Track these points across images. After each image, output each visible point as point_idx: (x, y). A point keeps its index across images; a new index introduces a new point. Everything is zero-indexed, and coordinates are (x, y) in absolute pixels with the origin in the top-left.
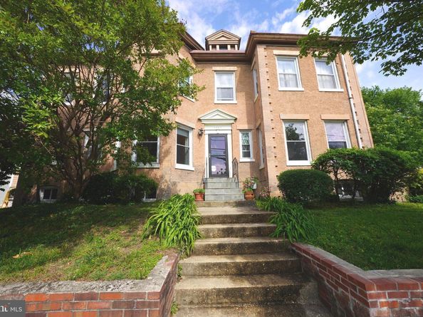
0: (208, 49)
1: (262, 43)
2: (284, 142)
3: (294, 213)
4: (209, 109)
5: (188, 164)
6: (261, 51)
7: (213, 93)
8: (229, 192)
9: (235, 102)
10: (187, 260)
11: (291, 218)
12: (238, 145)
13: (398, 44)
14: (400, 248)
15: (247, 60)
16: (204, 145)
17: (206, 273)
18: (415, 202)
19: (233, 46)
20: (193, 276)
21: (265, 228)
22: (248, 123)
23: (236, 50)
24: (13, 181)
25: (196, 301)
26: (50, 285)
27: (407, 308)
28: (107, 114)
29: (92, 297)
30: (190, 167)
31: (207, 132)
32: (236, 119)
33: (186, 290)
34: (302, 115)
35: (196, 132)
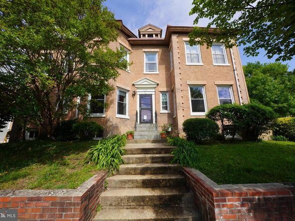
0: (140, 37)
1: (175, 33)
2: (189, 100)
3: (187, 147)
4: (140, 78)
5: (125, 114)
6: (174, 38)
7: (143, 67)
8: (151, 133)
9: (158, 72)
10: (112, 178)
11: (184, 151)
12: (159, 102)
13: (252, 36)
14: (249, 171)
15: (166, 45)
16: (136, 102)
17: (123, 186)
18: (276, 140)
19: (157, 35)
20: (115, 188)
21: (167, 157)
22: (167, 87)
23: (159, 38)
24: (9, 125)
25: (114, 204)
26: (14, 192)
27: (239, 208)
28: (68, 82)
29: (38, 199)
30: (127, 116)
31: (138, 93)
32: (158, 85)
33: (108, 197)
34: (201, 81)
35: (131, 93)
